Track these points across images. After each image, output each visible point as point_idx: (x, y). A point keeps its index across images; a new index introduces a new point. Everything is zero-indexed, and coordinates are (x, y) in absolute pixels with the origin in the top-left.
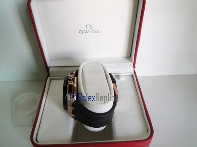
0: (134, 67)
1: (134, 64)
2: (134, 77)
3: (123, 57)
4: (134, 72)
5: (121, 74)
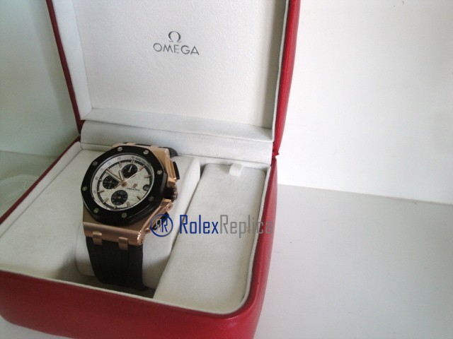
0: (275, 153)
4: (273, 164)
5: (238, 163)
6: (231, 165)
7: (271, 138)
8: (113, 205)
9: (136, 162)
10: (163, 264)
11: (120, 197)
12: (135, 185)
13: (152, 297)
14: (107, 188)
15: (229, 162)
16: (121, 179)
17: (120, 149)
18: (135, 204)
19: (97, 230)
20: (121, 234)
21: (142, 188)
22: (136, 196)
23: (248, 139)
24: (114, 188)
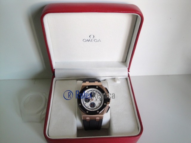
0: (129, 71)
1: (129, 69)
3: (119, 62)
4: (129, 76)
5: (117, 77)
6: (115, 78)
7: (127, 67)
8: (91, 108)
10: (109, 123)
11: (93, 105)
12: (96, 100)
14: (87, 102)
15: (114, 77)
17: (87, 87)
18: (99, 106)
19: (88, 117)
20: (97, 117)
21: (99, 100)
22: (98, 103)
23: (119, 68)
24: (89, 102)
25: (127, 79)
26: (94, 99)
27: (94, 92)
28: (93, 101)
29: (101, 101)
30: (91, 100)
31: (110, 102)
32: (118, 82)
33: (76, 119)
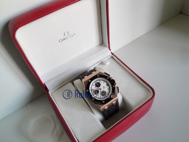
0: (110, 50)
1: (109, 48)
2: (114, 57)
3: (97, 46)
4: (112, 54)
5: (104, 60)
6: (102, 62)
7: (107, 47)
9: (97, 81)
10: (124, 100)
12: (104, 87)
13: (130, 112)
16: (98, 89)
17: (90, 81)
18: (110, 91)
19: (106, 106)
20: (113, 101)
21: (106, 86)
22: (107, 89)
23: (101, 51)
24: (98, 92)
25: (112, 57)
26: (101, 87)
27: (98, 81)
28: (102, 91)
29: (108, 86)
30: (100, 90)
31: (116, 82)
32: (108, 63)
33: (95, 115)
